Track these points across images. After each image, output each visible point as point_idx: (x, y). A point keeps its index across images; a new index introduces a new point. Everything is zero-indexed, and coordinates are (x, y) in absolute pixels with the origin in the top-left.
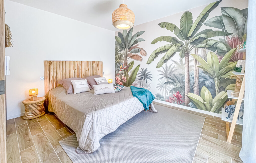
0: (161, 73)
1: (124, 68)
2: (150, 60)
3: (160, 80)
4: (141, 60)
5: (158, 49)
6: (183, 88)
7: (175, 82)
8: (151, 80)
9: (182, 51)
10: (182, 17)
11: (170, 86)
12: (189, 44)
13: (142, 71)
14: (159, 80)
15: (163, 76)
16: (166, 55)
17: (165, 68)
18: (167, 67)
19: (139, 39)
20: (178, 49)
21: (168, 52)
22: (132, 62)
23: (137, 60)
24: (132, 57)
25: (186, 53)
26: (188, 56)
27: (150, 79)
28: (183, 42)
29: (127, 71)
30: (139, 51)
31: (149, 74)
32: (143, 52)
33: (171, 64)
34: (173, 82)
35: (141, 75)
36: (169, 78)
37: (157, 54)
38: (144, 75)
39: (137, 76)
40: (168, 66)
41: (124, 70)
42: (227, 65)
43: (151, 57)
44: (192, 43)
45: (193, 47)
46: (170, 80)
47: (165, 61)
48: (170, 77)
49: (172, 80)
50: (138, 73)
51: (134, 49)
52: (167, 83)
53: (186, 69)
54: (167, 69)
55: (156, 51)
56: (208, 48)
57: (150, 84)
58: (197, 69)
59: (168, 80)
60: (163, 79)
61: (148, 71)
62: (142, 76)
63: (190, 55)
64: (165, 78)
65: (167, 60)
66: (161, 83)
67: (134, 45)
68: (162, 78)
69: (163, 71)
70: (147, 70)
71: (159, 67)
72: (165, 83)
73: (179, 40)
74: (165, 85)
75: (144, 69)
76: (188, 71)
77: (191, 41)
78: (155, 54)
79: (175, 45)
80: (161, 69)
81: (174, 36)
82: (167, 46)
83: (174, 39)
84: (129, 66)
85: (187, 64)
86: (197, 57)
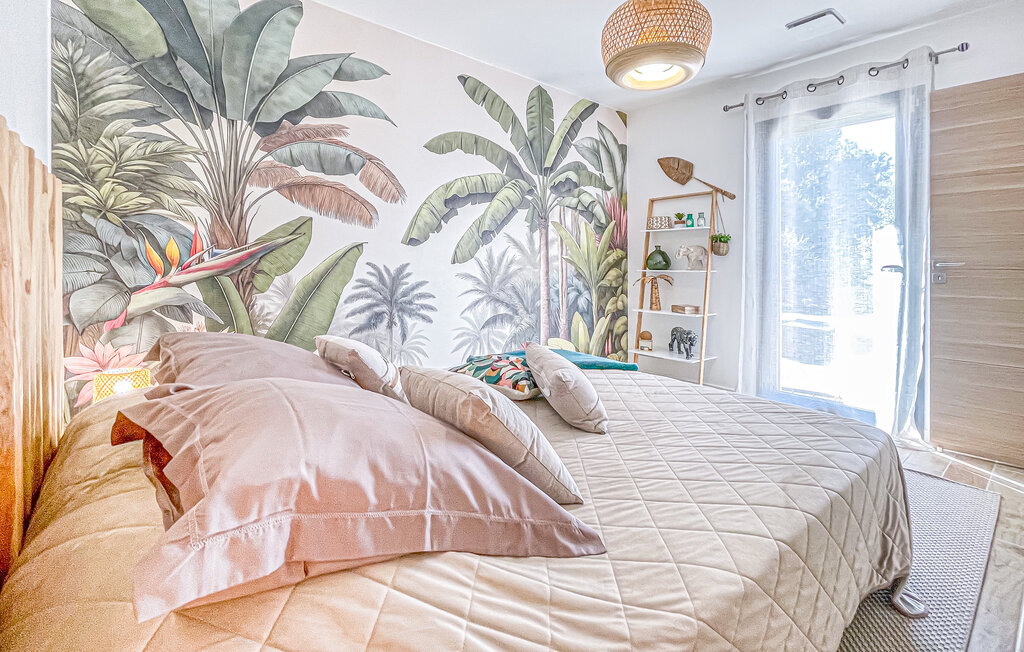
0: (470, 285)
1: (208, 262)
2: (420, 223)
3: (468, 314)
4: (368, 223)
5: (459, 184)
6: (535, 328)
7: (516, 313)
8: (430, 321)
9: (531, 207)
10: (531, 99)
11: (503, 331)
12: (548, 191)
14: (464, 315)
15: (480, 296)
16: (489, 215)
17: (485, 264)
18: (490, 257)
20: (523, 198)
21: (496, 202)
24: (292, 190)
25: (539, 219)
26: (546, 228)
27: (424, 318)
28: (535, 177)
29: (247, 286)
32: (382, 179)
33: (504, 249)
34: (511, 313)
35: (369, 301)
36: (498, 300)
37: (453, 202)
38: (390, 301)
40: (496, 256)
43: (424, 212)
44: (555, 188)
45: (556, 202)
46: (502, 310)
47: (486, 236)
48: (502, 296)
49: (507, 305)
50: (348, 290)
51: (314, 147)
52: (493, 320)
53: (543, 266)
54: (490, 270)
56: (581, 212)
58: (564, 267)
59: (495, 309)
60: (479, 308)
61: (411, 281)
62: (377, 309)
63: (550, 224)
64: (485, 302)
65: (492, 232)
66: (474, 326)
68: (477, 302)
69: (478, 274)
70: (409, 274)
71: (465, 260)
72: (487, 323)
73: (525, 169)
74: (485, 331)
75: (387, 270)
76: (547, 272)
77: (552, 180)
78: (446, 202)
79: (513, 181)
80: (471, 267)
81: (511, 149)
82: (489, 178)
83: (509, 157)
85: (543, 252)
86: (563, 232)
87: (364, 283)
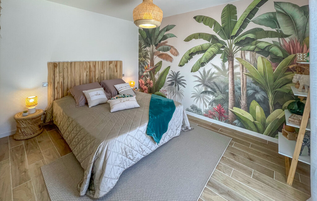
0: (197, 79)
1: (150, 69)
2: (182, 61)
3: (196, 88)
4: (171, 61)
5: (193, 49)
6: (226, 100)
7: (215, 92)
8: (185, 87)
9: (224, 53)
10: (224, 11)
11: (209, 97)
12: (234, 45)
13: (172, 74)
14: (194, 88)
15: (201, 83)
16: (204, 57)
17: (202, 73)
18: (204, 71)
19: (168, 34)
20: (219, 50)
21: (207, 53)
22: (160, 63)
23: (167, 60)
24: (160, 56)
25: (228, 56)
26: (233, 61)
27: (183, 86)
28: (226, 41)
29: (154, 74)
30: (168, 50)
31: (181, 79)
32: (174, 51)
33: (210, 68)
34: (213, 92)
35: (171, 79)
36: (207, 86)
37: (191, 55)
38: (176, 80)
39: (167, 80)
40: (207, 71)
41: (150, 72)
42: (284, 75)
43: (184, 58)
44: (237, 44)
45: (238, 49)
46: (209, 90)
47: (203, 64)
48: (209, 85)
49: (211, 88)
50: (168, 76)
51: (163, 47)
52: (205, 92)
53: (230, 77)
54: (205, 74)
55: (190, 50)
56: (258, 52)
57: (182, 92)
58: (244, 78)
59: (206, 89)
60: (200, 87)
61: (180, 76)
62: (173, 81)
63: (234, 59)
64: (202, 85)
65: (205, 63)
66: (198, 92)
67: (162, 42)
68: (199, 85)
69: (200, 76)
70: (180, 74)
71: (195, 71)
72: (203, 92)
73: (220, 38)
74: (202, 95)
75: (175, 72)
76: (233, 79)
77: (235, 41)
78: (190, 55)
79: (214, 44)
80: (197, 73)
81: (214, 33)
82: (204, 45)
83: (213, 37)
84: (156, 67)
85: (230, 70)
86: (244, 63)
87: (170, 75)
